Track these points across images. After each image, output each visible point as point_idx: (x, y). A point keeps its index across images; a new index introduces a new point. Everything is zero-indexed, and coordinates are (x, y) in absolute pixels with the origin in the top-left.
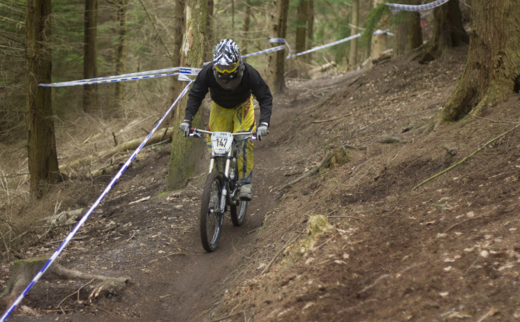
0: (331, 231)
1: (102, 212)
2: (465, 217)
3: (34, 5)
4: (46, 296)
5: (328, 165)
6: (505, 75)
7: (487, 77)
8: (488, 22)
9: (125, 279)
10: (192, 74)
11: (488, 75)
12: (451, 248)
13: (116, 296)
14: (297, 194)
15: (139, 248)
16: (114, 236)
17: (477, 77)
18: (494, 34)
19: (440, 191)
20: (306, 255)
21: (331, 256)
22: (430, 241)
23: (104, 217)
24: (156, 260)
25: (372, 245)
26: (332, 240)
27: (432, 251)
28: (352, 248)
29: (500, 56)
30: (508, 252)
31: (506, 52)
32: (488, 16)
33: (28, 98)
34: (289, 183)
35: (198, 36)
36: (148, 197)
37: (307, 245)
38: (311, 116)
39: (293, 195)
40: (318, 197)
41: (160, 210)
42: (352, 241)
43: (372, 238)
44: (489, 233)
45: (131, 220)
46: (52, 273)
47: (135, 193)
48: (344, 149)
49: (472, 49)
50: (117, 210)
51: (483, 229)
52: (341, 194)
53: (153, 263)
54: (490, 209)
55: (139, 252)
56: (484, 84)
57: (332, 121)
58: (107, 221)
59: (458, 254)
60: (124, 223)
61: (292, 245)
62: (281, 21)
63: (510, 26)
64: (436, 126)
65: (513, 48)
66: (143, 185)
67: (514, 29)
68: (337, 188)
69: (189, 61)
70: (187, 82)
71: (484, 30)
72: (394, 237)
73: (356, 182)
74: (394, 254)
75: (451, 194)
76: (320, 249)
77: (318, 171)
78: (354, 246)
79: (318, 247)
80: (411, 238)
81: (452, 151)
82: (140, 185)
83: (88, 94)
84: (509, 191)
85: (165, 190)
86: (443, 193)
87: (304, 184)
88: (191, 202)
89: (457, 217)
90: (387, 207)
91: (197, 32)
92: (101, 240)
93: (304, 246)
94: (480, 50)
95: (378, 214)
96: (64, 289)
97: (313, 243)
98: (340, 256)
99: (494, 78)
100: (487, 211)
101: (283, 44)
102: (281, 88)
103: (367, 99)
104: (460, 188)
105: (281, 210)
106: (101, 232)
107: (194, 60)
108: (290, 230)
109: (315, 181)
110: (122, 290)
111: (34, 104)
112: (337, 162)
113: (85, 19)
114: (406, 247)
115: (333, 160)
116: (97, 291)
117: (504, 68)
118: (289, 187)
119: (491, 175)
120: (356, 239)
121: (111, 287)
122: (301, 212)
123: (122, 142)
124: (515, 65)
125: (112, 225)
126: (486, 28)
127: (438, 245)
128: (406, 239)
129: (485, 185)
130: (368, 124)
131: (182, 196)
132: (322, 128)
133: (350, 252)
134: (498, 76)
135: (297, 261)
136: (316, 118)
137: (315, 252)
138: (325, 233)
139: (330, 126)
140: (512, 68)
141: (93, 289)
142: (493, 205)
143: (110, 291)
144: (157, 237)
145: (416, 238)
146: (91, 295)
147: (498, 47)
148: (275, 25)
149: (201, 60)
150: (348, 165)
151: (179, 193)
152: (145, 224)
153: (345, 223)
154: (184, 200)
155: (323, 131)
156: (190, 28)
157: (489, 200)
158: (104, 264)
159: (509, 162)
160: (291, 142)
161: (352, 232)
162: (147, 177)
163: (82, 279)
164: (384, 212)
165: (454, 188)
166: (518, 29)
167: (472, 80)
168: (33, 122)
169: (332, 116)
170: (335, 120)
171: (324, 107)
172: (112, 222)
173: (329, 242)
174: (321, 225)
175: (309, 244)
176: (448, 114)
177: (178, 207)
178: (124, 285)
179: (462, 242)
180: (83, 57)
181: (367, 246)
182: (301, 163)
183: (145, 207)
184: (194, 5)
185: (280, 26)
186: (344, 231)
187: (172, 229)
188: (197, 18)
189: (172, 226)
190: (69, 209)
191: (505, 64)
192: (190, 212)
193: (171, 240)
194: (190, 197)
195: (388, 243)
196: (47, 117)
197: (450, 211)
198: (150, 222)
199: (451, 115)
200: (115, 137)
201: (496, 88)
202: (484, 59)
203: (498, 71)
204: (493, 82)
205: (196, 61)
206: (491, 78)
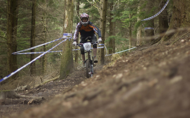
3: (10, 24)
4: (11, 103)
6: (187, 21)
7: (180, 23)
8: (179, 2)
9: (42, 97)
10: (68, 36)
11: (180, 22)
13: (38, 103)
18: (182, 6)
29: (185, 14)
31: (187, 13)
33: (8, 59)
35: (70, 21)
36: (52, 81)
45: (45, 88)
46: (14, 96)
49: (174, 13)
56: (179, 25)
64: (161, 42)
69: (67, 31)
70: (66, 38)
71: (178, 5)
88: (68, 82)
94: (177, 13)
96: (18, 101)
99: (183, 22)
101: (104, 46)
102: (103, 62)
110: (41, 101)
111: (10, 61)
116: (31, 101)
117: (186, 19)
121: (36, 99)
126: (179, 4)
134: (184, 21)
138: (119, 59)
141: (29, 100)
143: (36, 101)
146: (29, 103)
147: (184, 10)
149: (71, 31)
154: (66, 81)
156: (67, 18)
163: (25, 98)
167: (174, 25)
168: (10, 67)
172: (38, 89)
174: (117, 57)
176: (165, 38)
177: (64, 83)
178: (42, 99)
184: (68, 10)
188: (69, 14)
190: (22, 86)
191: (186, 17)
192: (68, 84)
194: (68, 80)
196: (15, 66)
199: (167, 38)
200: (41, 79)
201: (184, 26)
202: (178, 16)
203: (184, 20)
204: (182, 24)
205: (69, 31)
206: (181, 22)
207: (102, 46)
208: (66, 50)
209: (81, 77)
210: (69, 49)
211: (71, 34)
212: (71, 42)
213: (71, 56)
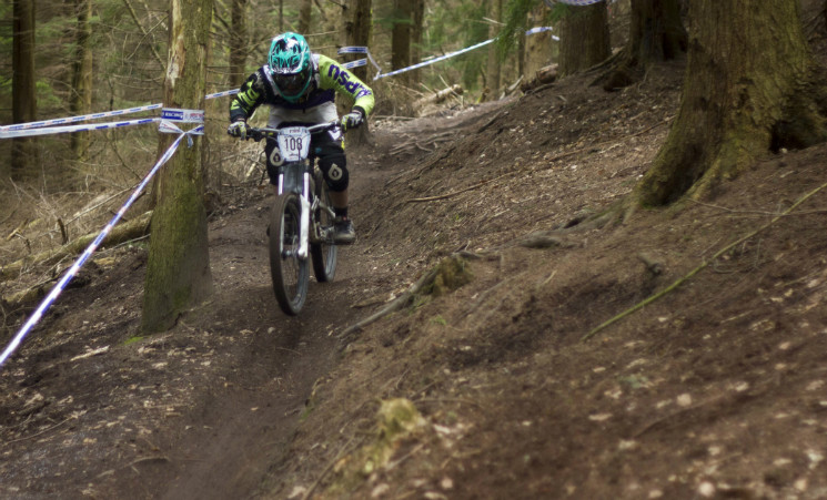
0: (422, 431)
1: (23, 374)
2: (674, 405)
5: (429, 288)
6: (753, 121)
7: (719, 125)
8: (721, 24)
10: (185, 121)
11: (721, 120)
12: (644, 473)
14: (373, 344)
15: (81, 447)
16: (39, 423)
17: (701, 125)
18: (732, 45)
19: (631, 344)
20: (374, 478)
21: (418, 483)
22: (605, 456)
23: (24, 385)
24: (111, 472)
25: (498, 459)
26: (424, 448)
27: (608, 479)
28: (461, 467)
29: (744, 86)
30: (751, 486)
31: (754, 79)
32: (721, 13)
34: (359, 324)
35: (194, 52)
36: (106, 348)
37: (376, 457)
38: (411, 188)
39: (364, 346)
40: (409, 351)
41: (125, 373)
42: (461, 450)
43: (500, 446)
44: (718, 442)
45: (71, 391)
47: (86, 338)
48: (459, 259)
49: (692, 73)
50: (48, 373)
51: (707, 434)
52: (450, 348)
53: (105, 477)
54: (722, 389)
55: (81, 456)
56: (715, 138)
57: (446, 198)
58: (29, 395)
59: (657, 486)
60: (59, 397)
61: (349, 457)
62: (359, 15)
63: (761, 30)
64: (628, 215)
65: (768, 70)
66: (103, 320)
67: (769, 36)
68: (443, 336)
69: (178, 97)
70: (175, 136)
71: (714, 38)
72: (541, 445)
73: (480, 324)
74: (537, 483)
75: (651, 352)
76: (401, 465)
77: (411, 301)
78: (466, 462)
79: (397, 462)
80: (571, 447)
81: (655, 265)
82: (100, 319)
83: (20, 147)
84: (758, 353)
85: (137, 333)
86: (637, 350)
87: (385, 326)
88: (182, 357)
89: (660, 405)
90: (533, 378)
91: (193, 44)
92: (16, 430)
93: (370, 459)
94: (707, 75)
95: (514, 392)
97: (388, 453)
98: (435, 484)
99: (732, 126)
100: (715, 393)
101: (365, 56)
102: (362, 135)
103: (511, 158)
104: (668, 341)
105: (341, 376)
106: (17, 415)
107: (188, 95)
108: (357, 415)
109: (405, 320)
112: (446, 283)
113: (15, 15)
114: (560, 467)
115: (439, 280)
117: (751, 109)
118: (358, 331)
119: (726, 316)
120: (469, 446)
122: (378, 380)
123: (76, 236)
124: (772, 102)
125: (36, 401)
126: (718, 33)
127: (619, 467)
128: (562, 449)
129: (713, 336)
130: (511, 204)
131: (167, 345)
132: (429, 212)
133: (455, 475)
134: (740, 123)
135: (358, 490)
136: (419, 191)
137: (390, 472)
138: (411, 434)
139: (443, 208)
140: (766, 107)
142: (728, 380)
144: (115, 426)
145: (581, 448)
147: (740, 69)
148: (349, 23)
150: (465, 290)
151: (161, 339)
152: (96, 400)
153: (452, 414)
154: (170, 353)
155: (430, 217)
156: (180, 37)
157: (719, 370)
158: (14, 482)
159: (760, 290)
160: (374, 236)
161: (462, 432)
162: (111, 304)
164: (526, 388)
165: (658, 341)
166: (776, 35)
167: (693, 130)
169: (448, 189)
170: (452, 196)
171: (435, 171)
172: (38, 396)
173: (418, 453)
174: (404, 419)
175: (381, 456)
176: (648, 193)
177: (159, 365)
179: (667, 459)
180: (11, 81)
181: (487, 462)
182: (384, 283)
183: (98, 368)
185: (358, 24)
186: (447, 430)
187: (144, 409)
188: (192, 17)
189: (146, 403)
191: (752, 100)
192: (182, 376)
193: (142, 432)
194: (181, 346)
195: (527, 458)
197: (645, 392)
198: (106, 395)
199: (655, 195)
200: (62, 227)
201: (737, 144)
202: (714, 92)
203: (739, 114)
204: (730, 134)
205: (191, 98)
206: (727, 126)
207: (356, 56)
208: (173, 188)
209: (243, 324)
210: (186, 185)
211: (201, 112)
212: (199, 154)
213: (196, 221)
